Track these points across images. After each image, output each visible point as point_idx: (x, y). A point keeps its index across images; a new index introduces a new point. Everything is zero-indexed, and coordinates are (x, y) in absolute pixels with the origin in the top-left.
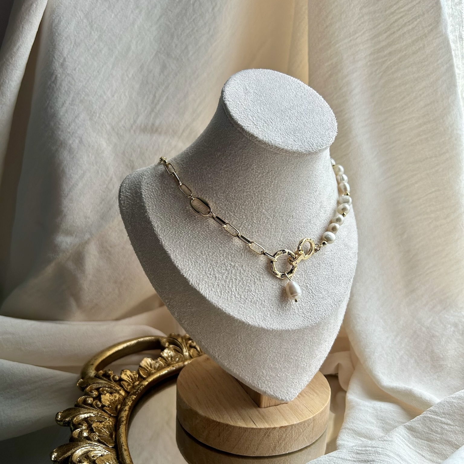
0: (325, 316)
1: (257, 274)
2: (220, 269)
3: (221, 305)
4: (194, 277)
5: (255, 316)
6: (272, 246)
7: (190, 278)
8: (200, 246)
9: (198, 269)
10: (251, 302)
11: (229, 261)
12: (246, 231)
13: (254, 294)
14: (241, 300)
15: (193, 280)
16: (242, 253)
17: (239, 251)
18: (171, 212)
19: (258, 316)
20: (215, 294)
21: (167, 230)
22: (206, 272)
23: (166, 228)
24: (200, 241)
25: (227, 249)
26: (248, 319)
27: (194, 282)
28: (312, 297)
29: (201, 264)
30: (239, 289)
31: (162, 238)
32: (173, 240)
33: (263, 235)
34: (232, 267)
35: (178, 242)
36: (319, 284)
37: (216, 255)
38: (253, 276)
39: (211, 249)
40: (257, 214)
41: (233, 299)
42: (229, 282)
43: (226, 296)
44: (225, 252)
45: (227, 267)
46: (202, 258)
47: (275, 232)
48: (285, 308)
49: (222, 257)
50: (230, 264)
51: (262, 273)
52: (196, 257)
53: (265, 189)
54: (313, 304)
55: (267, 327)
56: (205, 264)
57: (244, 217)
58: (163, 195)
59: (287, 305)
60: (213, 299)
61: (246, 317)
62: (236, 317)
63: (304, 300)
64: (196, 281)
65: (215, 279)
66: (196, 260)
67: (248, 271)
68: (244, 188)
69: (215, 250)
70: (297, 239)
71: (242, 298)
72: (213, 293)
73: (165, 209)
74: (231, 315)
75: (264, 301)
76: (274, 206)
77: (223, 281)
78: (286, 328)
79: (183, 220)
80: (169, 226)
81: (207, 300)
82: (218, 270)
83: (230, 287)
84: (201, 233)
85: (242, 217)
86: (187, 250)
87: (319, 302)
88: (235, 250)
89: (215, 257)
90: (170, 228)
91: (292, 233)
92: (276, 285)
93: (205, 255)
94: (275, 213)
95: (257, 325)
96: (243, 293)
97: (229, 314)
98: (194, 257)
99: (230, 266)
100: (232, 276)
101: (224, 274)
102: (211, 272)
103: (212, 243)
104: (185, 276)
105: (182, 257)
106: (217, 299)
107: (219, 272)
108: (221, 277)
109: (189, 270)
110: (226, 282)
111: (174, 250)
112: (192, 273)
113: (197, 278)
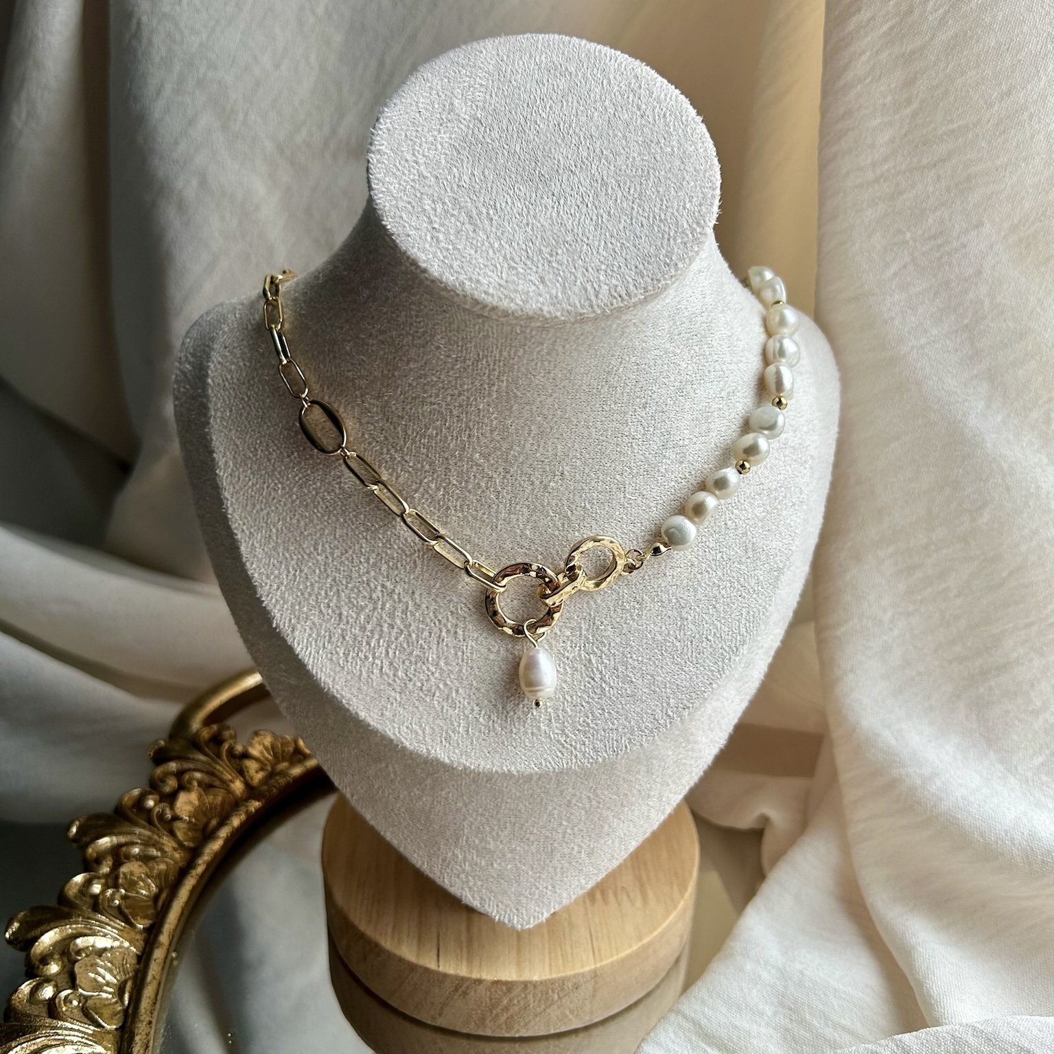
0: (626, 747)
1: (450, 617)
2: (354, 595)
3: (339, 689)
4: (287, 609)
5: (425, 728)
6: (497, 549)
7: (276, 611)
8: (314, 530)
9: (301, 590)
10: (421, 690)
11: (381, 577)
12: (431, 503)
13: (434, 670)
14: (395, 681)
15: (282, 615)
16: (417, 559)
17: (408, 553)
18: (261, 429)
19: (432, 728)
20: (331, 660)
21: (246, 477)
22: (317, 602)
23: (243, 472)
24: (317, 516)
25: (380, 545)
26: (402, 733)
27: (284, 623)
28: (598, 691)
29: (309, 577)
30: (395, 653)
31: (229, 497)
32: (254, 505)
33: (476, 519)
34: (385, 594)
35: (265, 512)
36: (629, 656)
37: (350, 558)
38: (437, 623)
39: (341, 541)
40: (459, 464)
41: (374, 677)
42: (372, 632)
43: (358, 667)
44: (374, 551)
45: (374, 592)
46: (315, 562)
47: (510, 514)
48: (512, 713)
49: (366, 565)
50: (383, 586)
51: (465, 617)
52: (300, 556)
53: (476, 399)
54: (600, 711)
55: (450, 760)
56: (319, 578)
57: (427, 467)
58: (252, 382)
59: (521, 706)
60: (322, 671)
61: (399, 728)
62: (372, 723)
63: (574, 697)
64: (290, 620)
65: (338, 618)
66: (300, 564)
67: (427, 607)
68: (424, 393)
69: (349, 543)
70: (577, 534)
71: (398, 677)
72: (327, 656)
73: (249, 422)
74: (361, 719)
75: (457, 691)
76: (505, 446)
77: (358, 628)
78: (504, 768)
79: (285, 454)
80: (251, 469)
81: (308, 671)
82: (349, 597)
83: (372, 645)
84: (321, 495)
85: (423, 467)
86: (283, 535)
87: (620, 706)
88: (399, 551)
89: (347, 563)
90: (253, 473)
91: (560, 519)
92: (499, 651)
93: (323, 555)
94: (508, 464)
95: (425, 750)
96: (403, 662)
97: (357, 713)
98: (295, 557)
99: (382, 591)
100: (384, 616)
101: (363, 608)
102: (331, 600)
103: (346, 525)
104: (265, 603)
105: (266, 553)
106: (334, 672)
107: (350, 602)
108: (354, 616)
109: (278, 588)
110: (364, 632)
111: (251, 533)
112: (283, 598)
113: (293, 611)
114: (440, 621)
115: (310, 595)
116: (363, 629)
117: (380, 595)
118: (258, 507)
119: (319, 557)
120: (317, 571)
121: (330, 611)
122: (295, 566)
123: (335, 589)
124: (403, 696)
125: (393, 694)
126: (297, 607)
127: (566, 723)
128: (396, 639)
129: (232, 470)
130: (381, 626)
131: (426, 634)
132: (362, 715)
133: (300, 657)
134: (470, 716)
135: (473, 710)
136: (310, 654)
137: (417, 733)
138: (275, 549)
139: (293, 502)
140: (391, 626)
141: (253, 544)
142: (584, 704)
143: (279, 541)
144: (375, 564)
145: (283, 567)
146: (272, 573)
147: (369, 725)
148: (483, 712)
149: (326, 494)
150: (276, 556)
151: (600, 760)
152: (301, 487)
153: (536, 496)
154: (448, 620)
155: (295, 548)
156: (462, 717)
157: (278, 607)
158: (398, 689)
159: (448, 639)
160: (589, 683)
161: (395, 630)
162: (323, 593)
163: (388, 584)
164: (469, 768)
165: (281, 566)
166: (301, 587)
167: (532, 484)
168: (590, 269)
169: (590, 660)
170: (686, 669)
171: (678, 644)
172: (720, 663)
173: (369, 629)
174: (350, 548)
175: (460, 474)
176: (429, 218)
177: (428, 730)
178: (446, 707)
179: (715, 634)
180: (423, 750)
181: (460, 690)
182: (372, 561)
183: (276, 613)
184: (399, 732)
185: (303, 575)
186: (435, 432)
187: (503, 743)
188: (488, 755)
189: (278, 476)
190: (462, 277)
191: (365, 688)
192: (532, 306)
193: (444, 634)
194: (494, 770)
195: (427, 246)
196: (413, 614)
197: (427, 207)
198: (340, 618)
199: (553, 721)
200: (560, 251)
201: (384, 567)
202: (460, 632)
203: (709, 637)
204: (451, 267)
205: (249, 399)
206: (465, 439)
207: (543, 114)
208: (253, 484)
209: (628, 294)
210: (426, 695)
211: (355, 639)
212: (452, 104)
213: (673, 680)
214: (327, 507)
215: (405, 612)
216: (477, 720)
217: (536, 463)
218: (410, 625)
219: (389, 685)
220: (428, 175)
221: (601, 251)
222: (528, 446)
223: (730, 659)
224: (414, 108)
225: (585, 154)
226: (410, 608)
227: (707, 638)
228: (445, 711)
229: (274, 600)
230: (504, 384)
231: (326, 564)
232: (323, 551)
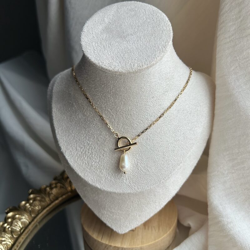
25: (87, 132)
27: (64, 150)
30: (89, 159)
36: (148, 164)
37: (80, 135)
39: (78, 130)
67: (97, 148)
78: (114, 191)
79: (67, 109)
81: (68, 162)
87: (145, 177)
90: (60, 113)
94: (117, 112)
100: (87, 150)
101: (82, 148)
104: (60, 145)
109: (63, 142)
112: (64, 144)
113: (66, 148)
114: (100, 152)
115: (70, 143)
116: (82, 153)
119: (73, 135)
120: (72, 138)
121: (74, 148)
124: (90, 170)
125: (88, 170)
126: (67, 146)
128: (90, 156)
130: (86, 152)
131: (97, 155)
132: (80, 174)
133: (67, 159)
134: (106, 177)
135: (107, 175)
137: (92, 180)
138: (63, 132)
140: (88, 152)
142: (136, 176)
143: (64, 130)
144: (85, 137)
147: (81, 177)
148: (109, 176)
150: (63, 134)
151: (139, 191)
153: (124, 120)
154: (102, 152)
157: (63, 146)
158: (89, 168)
159: (102, 157)
161: (89, 154)
162: (73, 143)
163: (88, 142)
166: (68, 142)
168: (133, 59)
169: (138, 165)
170: (164, 169)
171: (162, 162)
172: (174, 168)
174: (80, 132)
176: (94, 47)
177: (95, 179)
179: (173, 160)
180: (94, 184)
181: (104, 170)
182: (85, 136)
183: (62, 148)
184: (88, 179)
186: (99, 103)
188: (110, 187)
193: (101, 155)
194: (111, 191)
195: (92, 54)
196: (94, 150)
197: (94, 45)
198: (77, 150)
199: (127, 180)
200: (126, 55)
201: (87, 138)
202: (105, 155)
205: (61, 95)
206: (106, 105)
207: (127, 21)
209: (142, 66)
211: (80, 155)
212: (104, 19)
213: (160, 171)
215: (92, 149)
216: (108, 178)
217: (124, 112)
219: (87, 167)
220: (95, 37)
221: (137, 55)
222: (121, 107)
223: (177, 167)
224: (94, 21)
225: (136, 30)
226: (93, 148)
227: (171, 161)
228: (100, 175)
230: (114, 90)
231: (74, 136)
232: (74, 133)
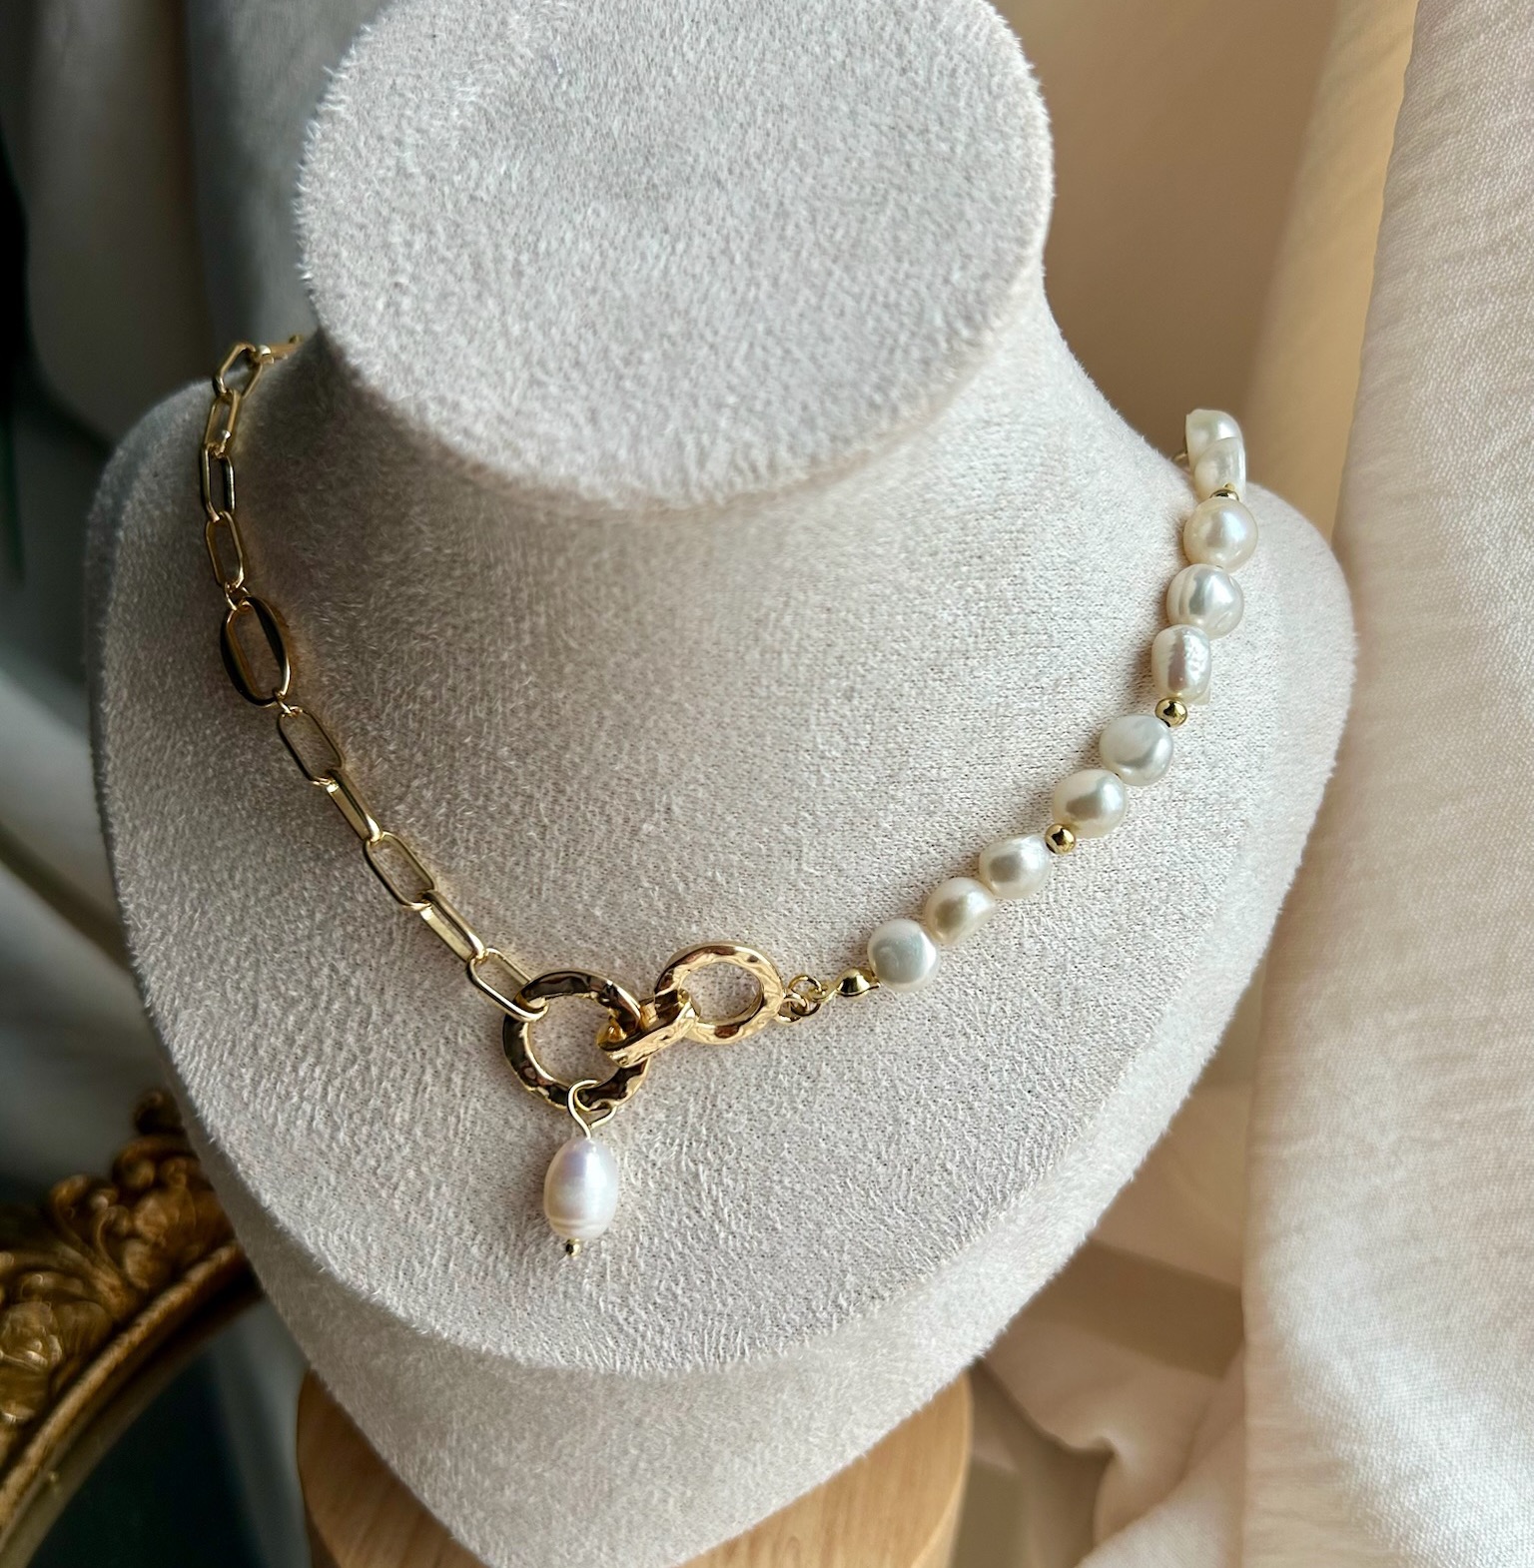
0: (743, 1353)
1: (442, 1049)
2: (282, 976)
3: (235, 1142)
4: (171, 979)
5: (370, 1246)
6: (539, 935)
7: (154, 979)
8: (233, 840)
9: (198, 948)
10: (375, 1174)
11: (330, 950)
12: (425, 826)
13: (402, 1140)
14: (330, 1147)
15: (161, 987)
16: (394, 927)
18: (177, 637)
19: (384, 1248)
20: (229, 1087)
21: (143, 721)
23: (141, 711)
24: (241, 815)
26: (331, 1247)
27: (164, 1003)
28: (705, 1237)
29: (215, 927)
30: (338, 1096)
31: (112, 755)
32: (147, 776)
33: (502, 871)
34: (335, 984)
35: (162, 792)
36: (776, 1178)
37: (284, 905)
38: (418, 1055)
39: (273, 869)
40: (472, 761)
41: (295, 1133)
42: (305, 1048)
43: (272, 1109)
44: (323, 900)
45: (317, 976)
46: (227, 900)
47: (565, 872)
48: (533, 1249)
49: (308, 923)
50: (333, 968)
51: (468, 1053)
52: (205, 885)
53: (495, 642)
54: (702, 1275)
55: (408, 1313)
56: (231, 931)
57: (419, 758)
58: (178, 546)
60: (211, 1104)
61: (326, 1236)
62: (280, 1217)
63: (656, 1240)
64: (173, 1000)
65: (251, 1013)
66: (203, 899)
67: (404, 1022)
68: (411, 613)
69: (285, 877)
70: (694, 928)
71: (338, 1142)
72: (223, 1077)
73: (163, 621)
75: (438, 1188)
76: (555, 740)
77: (281, 1037)
78: (504, 1348)
79: (206, 690)
80: (153, 708)
81: (189, 1100)
82: (274, 978)
83: (301, 1074)
84: (251, 777)
85: (413, 756)
86: (184, 840)
87: (743, 1272)
89: (277, 912)
90: (154, 717)
91: (661, 895)
92: (524, 1127)
93: (242, 890)
95: (365, 1287)
96: (351, 1116)
97: (258, 1194)
98: (197, 886)
99: (330, 977)
100: (328, 1023)
101: (294, 1002)
102: (243, 977)
103: (284, 841)
104: (139, 960)
105: (153, 869)
106: (231, 1109)
107: (276, 987)
108: (279, 1014)
109: (162, 939)
110: (291, 1046)
111: (135, 827)
112: (166, 956)
113: (179, 986)
114: (424, 1053)
115: (211, 960)
116: (290, 1041)
117: (326, 983)
118: (153, 782)
119: (234, 894)
120: (229, 919)
121: (240, 995)
122: (196, 902)
123: (252, 958)
124: (342, 1178)
125: (324, 1171)
126: (187, 979)
127: (632, 1287)
128: (344, 1071)
129: (125, 706)
130: (321, 1042)
131: (397, 1071)
132: (267, 1198)
133: (179, 1070)
134: (456, 1239)
135: (461, 1230)
136: (197, 1069)
137: (355, 1251)
138: (167, 863)
139: (207, 781)
140: (339, 1045)
141: (135, 848)
142: (673, 1255)
143: (176, 850)
144: (322, 926)
145: (176, 899)
146: (156, 909)
147: (275, 1220)
148: (480, 1237)
149: (258, 777)
150: (168, 877)
151: (688, 1367)
152: (222, 757)
153: (616, 844)
154: (438, 1052)
155: (200, 870)
156: (440, 1239)
157: (156, 972)
158: (335, 1164)
159: (433, 1089)
160: (688, 1217)
161: (344, 1054)
162: (232, 960)
163: (342, 966)
164: (439, 1334)
165: (172, 897)
166: (199, 943)
167: (609, 821)
168: (702, 402)
169: (696, 1176)
170: (890, 1221)
171: (881, 1169)
172: (963, 1220)
173: (299, 1042)
174: (286, 885)
175: (474, 781)
176: (393, 262)
177: (375, 1251)
178: (413, 1215)
179: (962, 1161)
180: (362, 1284)
181: (444, 1189)
182: (318, 917)
183: (153, 982)
184: (325, 1244)
185: (205, 920)
186: (429, 693)
187: (508, 1301)
188: (477, 1317)
189: (191, 730)
190: (426, 394)
191: (279, 1150)
192: (559, 471)
193: (428, 1078)
194: (484, 1348)
195: (373, 321)
196: (378, 1031)
197: (396, 240)
198: (255, 1012)
199: (608, 1277)
200: (647, 356)
201: (338, 933)
202: (457, 1079)
203: (949, 1166)
204: (409, 370)
205: (169, 577)
206: (482, 715)
207: (691, 56)
208: (152, 737)
209: (772, 466)
210: (382, 1185)
211: (274, 1057)
212: (504, 23)
213: (859, 1238)
214: (258, 802)
215: (364, 1023)
216: (467, 1250)
217: (615, 781)
218: (371, 1050)
219: (321, 1153)
220: (416, 170)
221: (737, 363)
222: (599, 747)
223: (984, 1215)
224: (425, 29)
225: (757, 146)
226: (374, 1017)
227: (943, 1166)
228: (411, 1221)
229: (152, 958)
230: (543, 621)
231: (244, 908)
232: (243, 882)
